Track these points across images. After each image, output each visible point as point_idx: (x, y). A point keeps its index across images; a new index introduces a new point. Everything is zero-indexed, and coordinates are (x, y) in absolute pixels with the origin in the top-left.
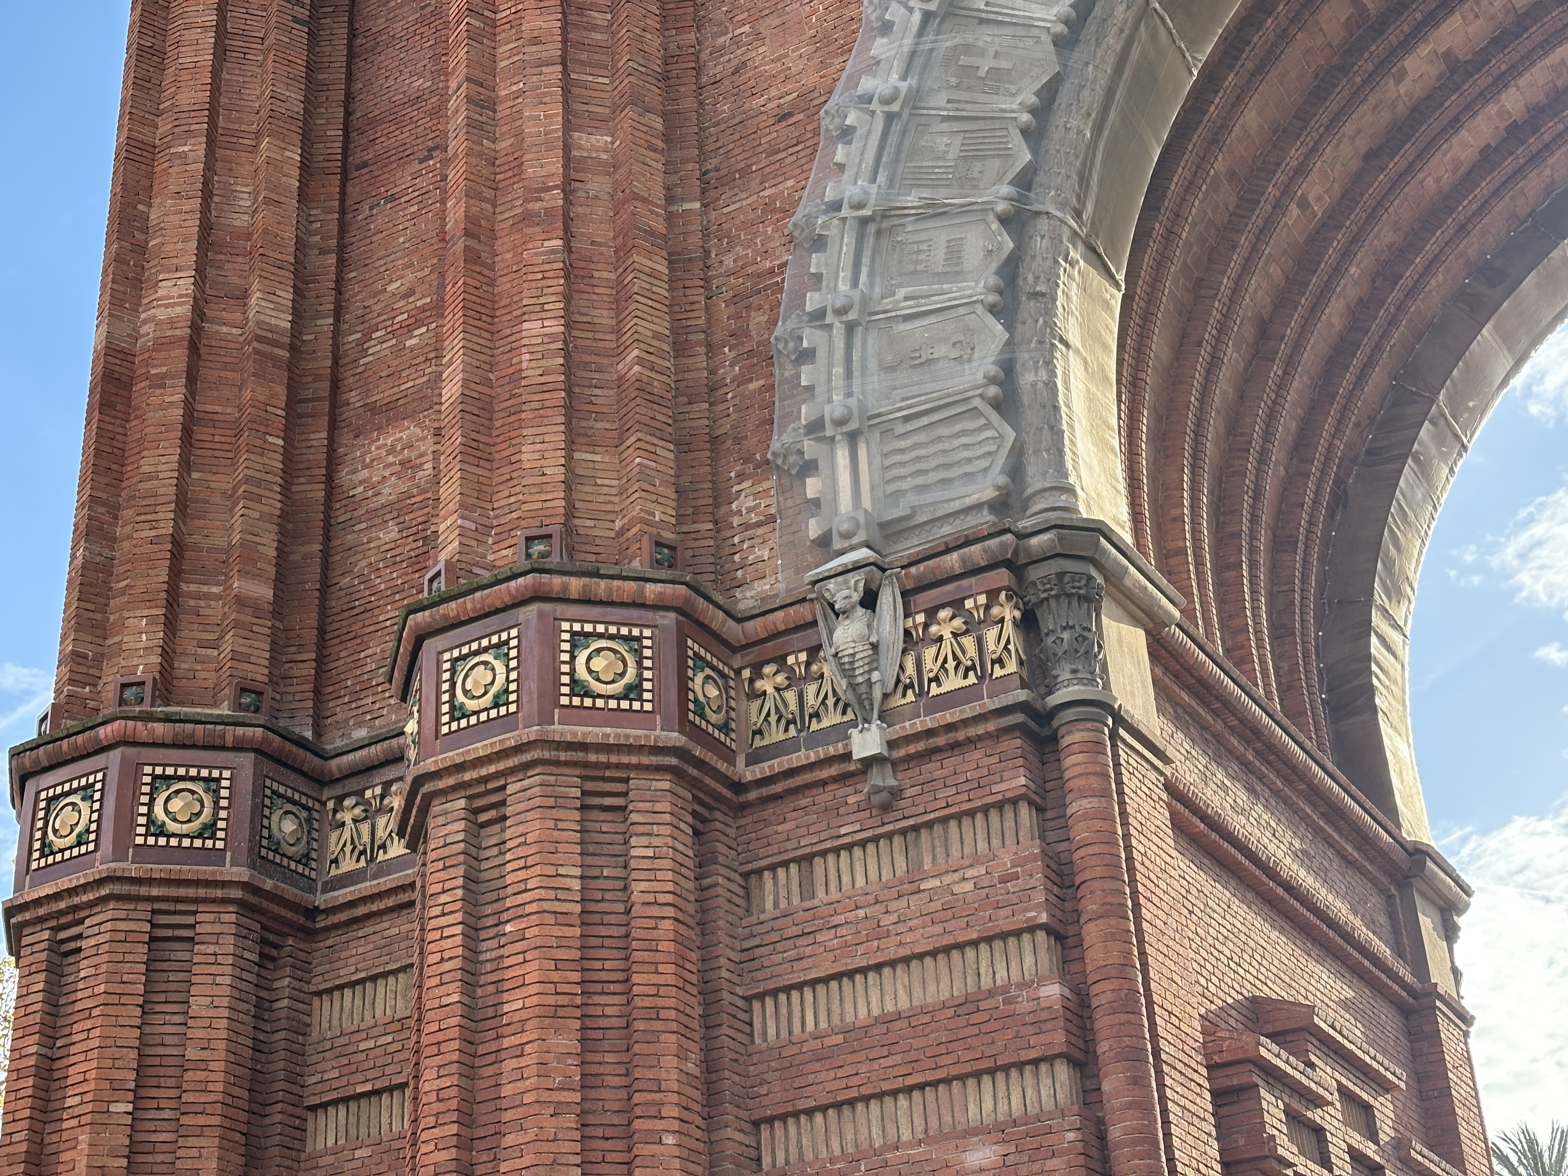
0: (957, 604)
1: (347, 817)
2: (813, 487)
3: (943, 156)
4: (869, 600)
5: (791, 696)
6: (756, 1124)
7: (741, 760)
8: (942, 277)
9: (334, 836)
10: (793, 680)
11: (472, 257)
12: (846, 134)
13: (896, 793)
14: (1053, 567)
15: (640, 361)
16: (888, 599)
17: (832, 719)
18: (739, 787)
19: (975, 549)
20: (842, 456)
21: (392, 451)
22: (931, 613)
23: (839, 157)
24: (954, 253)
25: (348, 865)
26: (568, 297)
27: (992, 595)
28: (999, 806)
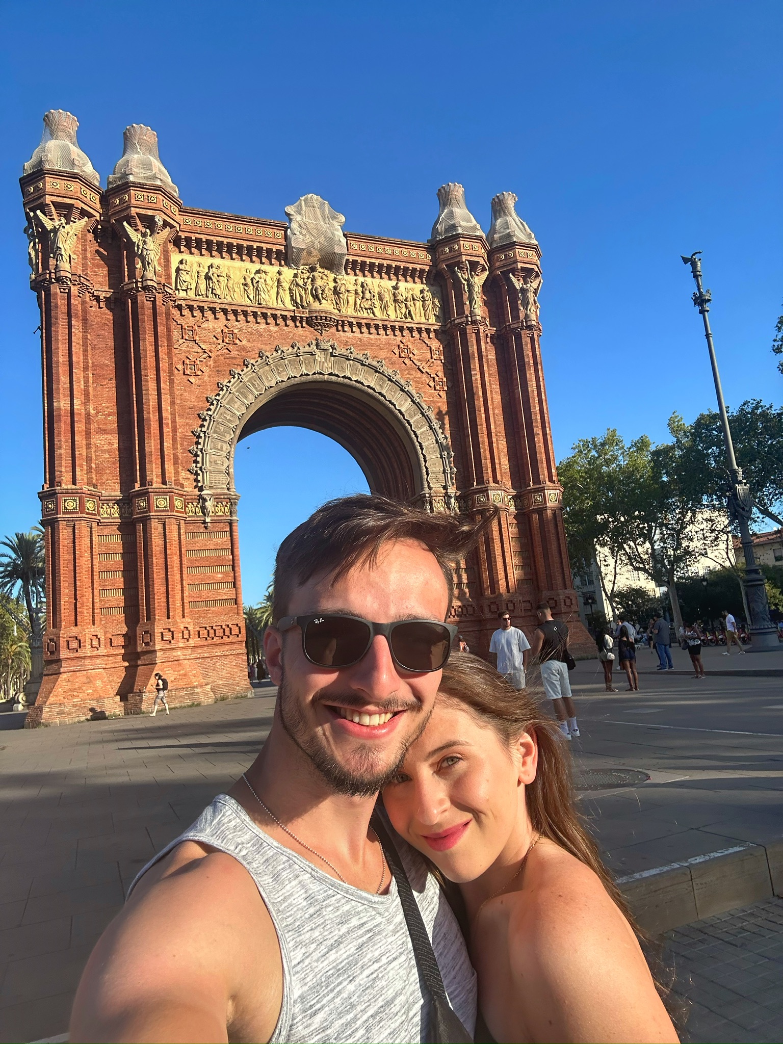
0: (221, 502)
1: (105, 507)
2: (199, 478)
3: (221, 430)
5: (194, 509)
13: (210, 527)
14: (234, 500)
16: (212, 499)
17: (200, 514)
19: (225, 496)
20: (205, 475)
21: (106, 439)
22: (218, 503)
24: (222, 447)
25: (105, 515)
27: (227, 503)
28: (225, 532)
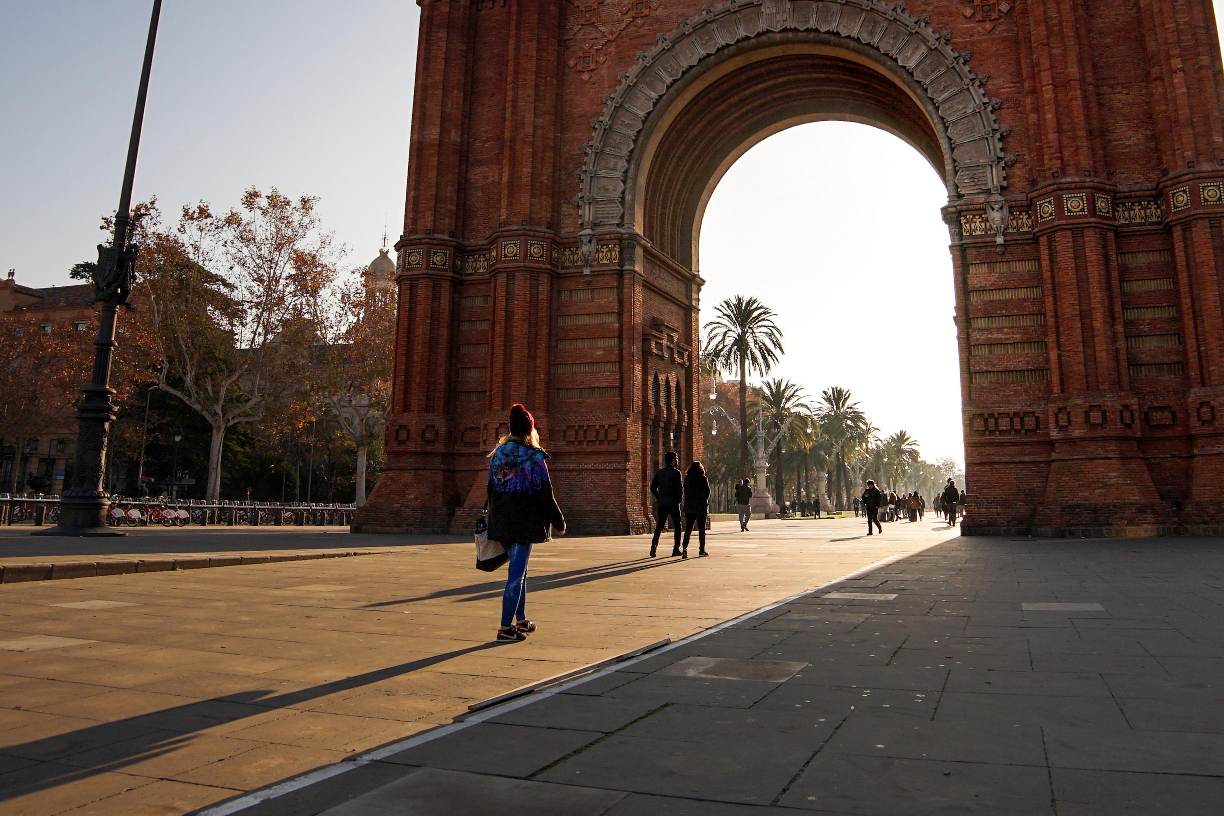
0: (607, 245)
1: (470, 261)
2: (580, 212)
3: (615, 141)
4: (590, 242)
5: (571, 256)
6: (557, 340)
7: (561, 270)
8: (612, 170)
9: (467, 264)
10: (572, 253)
11: (511, 147)
12: (595, 129)
13: (591, 282)
14: (627, 242)
15: (547, 179)
16: (594, 241)
17: (579, 263)
18: (559, 274)
19: (612, 235)
20: (587, 207)
22: (602, 246)
23: (593, 135)
24: (615, 165)
25: (470, 271)
26: (532, 162)
27: (615, 245)
28: (611, 288)
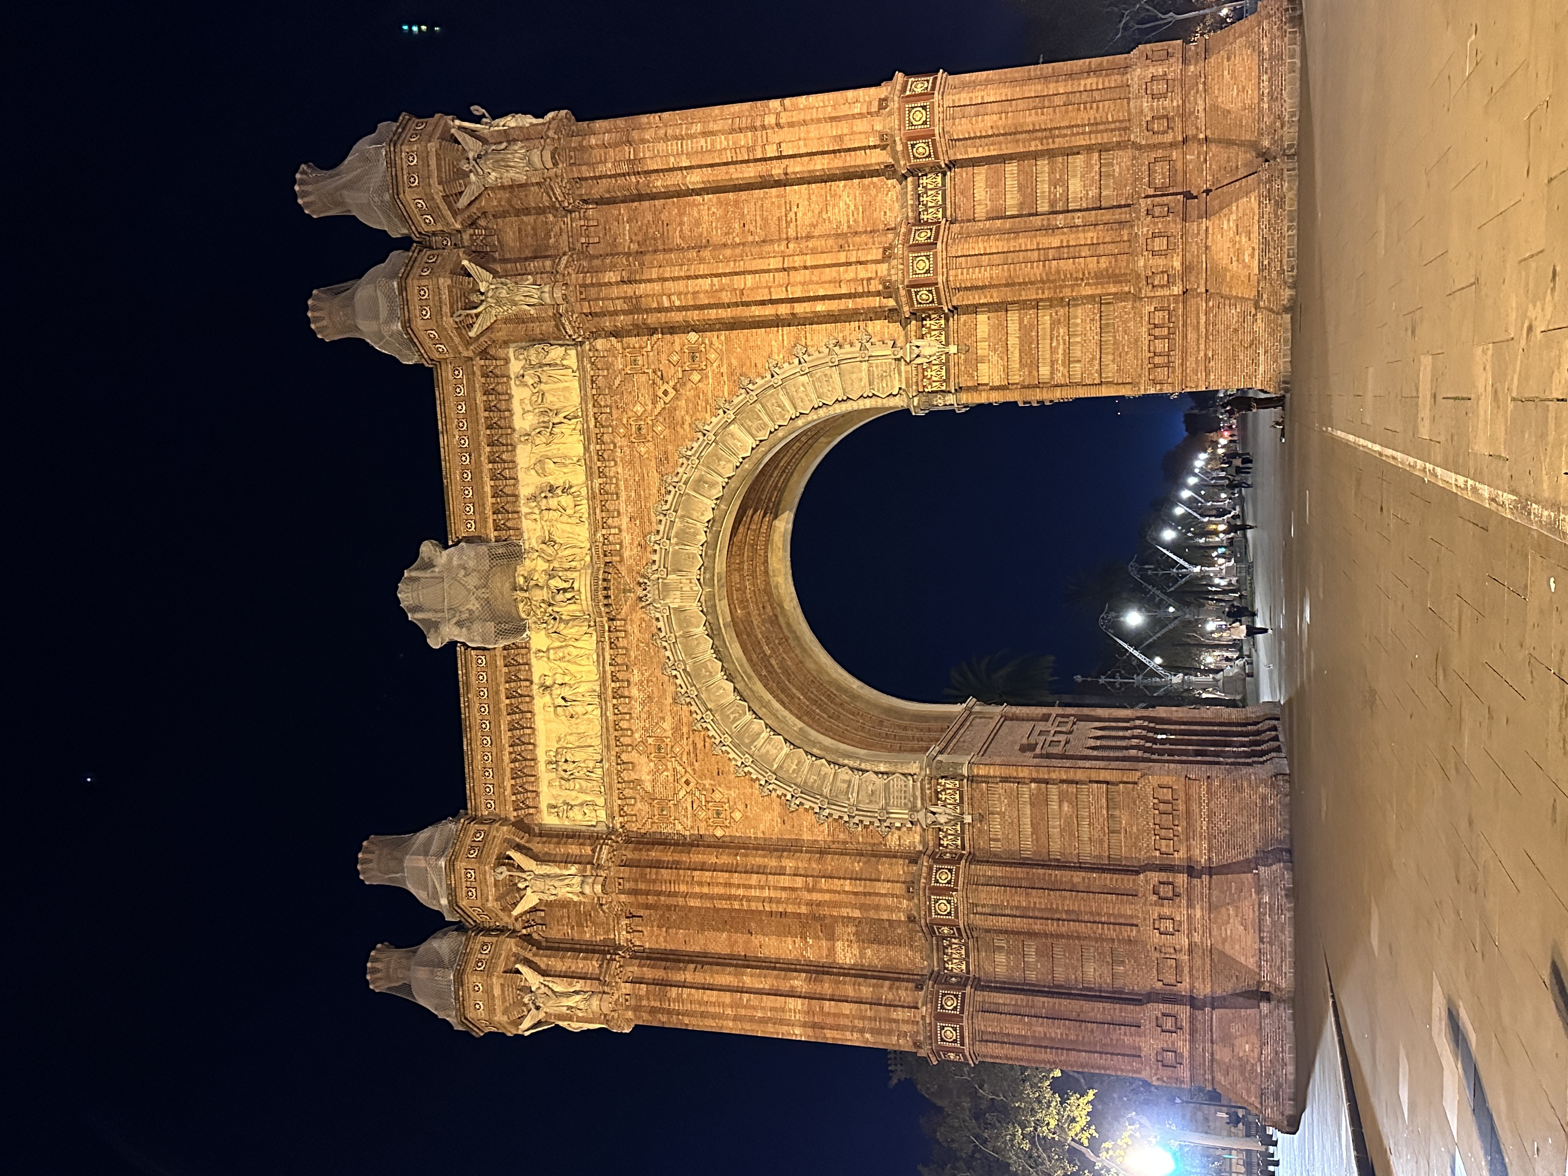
0: (938, 793)
1: (950, 966)
3: (815, 781)
4: (934, 813)
5: (950, 837)
6: (1049, 858)
7: (964, 852)
8: (849, 787)
9: (955, 971)
10: (946, 836)
13: (981, 815)
15: (858, 863)
16: (933, 809)
17: (958, 827)
18: (970, 853)
20: (892, 816)
22: (939, 799)
25: (964, 967)
27: (938, 784)
